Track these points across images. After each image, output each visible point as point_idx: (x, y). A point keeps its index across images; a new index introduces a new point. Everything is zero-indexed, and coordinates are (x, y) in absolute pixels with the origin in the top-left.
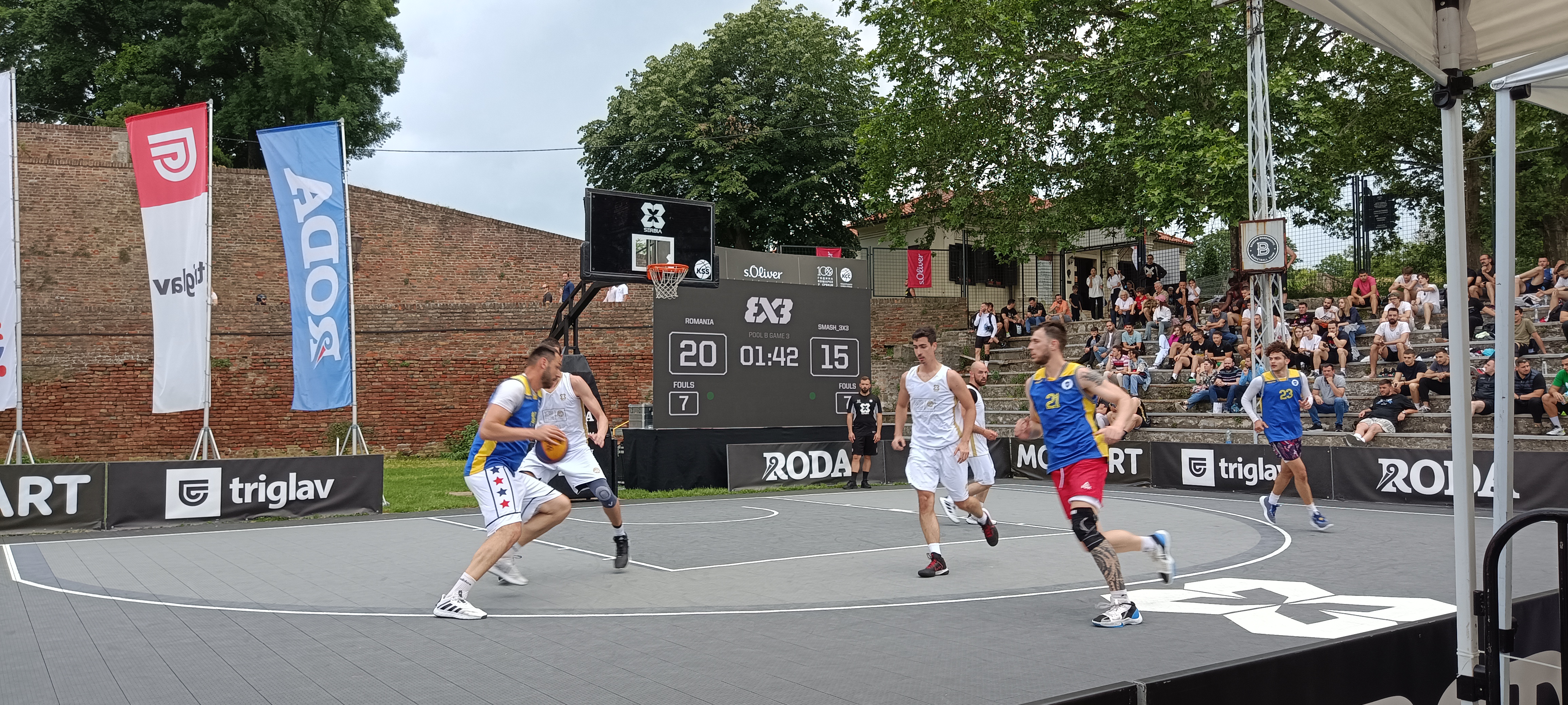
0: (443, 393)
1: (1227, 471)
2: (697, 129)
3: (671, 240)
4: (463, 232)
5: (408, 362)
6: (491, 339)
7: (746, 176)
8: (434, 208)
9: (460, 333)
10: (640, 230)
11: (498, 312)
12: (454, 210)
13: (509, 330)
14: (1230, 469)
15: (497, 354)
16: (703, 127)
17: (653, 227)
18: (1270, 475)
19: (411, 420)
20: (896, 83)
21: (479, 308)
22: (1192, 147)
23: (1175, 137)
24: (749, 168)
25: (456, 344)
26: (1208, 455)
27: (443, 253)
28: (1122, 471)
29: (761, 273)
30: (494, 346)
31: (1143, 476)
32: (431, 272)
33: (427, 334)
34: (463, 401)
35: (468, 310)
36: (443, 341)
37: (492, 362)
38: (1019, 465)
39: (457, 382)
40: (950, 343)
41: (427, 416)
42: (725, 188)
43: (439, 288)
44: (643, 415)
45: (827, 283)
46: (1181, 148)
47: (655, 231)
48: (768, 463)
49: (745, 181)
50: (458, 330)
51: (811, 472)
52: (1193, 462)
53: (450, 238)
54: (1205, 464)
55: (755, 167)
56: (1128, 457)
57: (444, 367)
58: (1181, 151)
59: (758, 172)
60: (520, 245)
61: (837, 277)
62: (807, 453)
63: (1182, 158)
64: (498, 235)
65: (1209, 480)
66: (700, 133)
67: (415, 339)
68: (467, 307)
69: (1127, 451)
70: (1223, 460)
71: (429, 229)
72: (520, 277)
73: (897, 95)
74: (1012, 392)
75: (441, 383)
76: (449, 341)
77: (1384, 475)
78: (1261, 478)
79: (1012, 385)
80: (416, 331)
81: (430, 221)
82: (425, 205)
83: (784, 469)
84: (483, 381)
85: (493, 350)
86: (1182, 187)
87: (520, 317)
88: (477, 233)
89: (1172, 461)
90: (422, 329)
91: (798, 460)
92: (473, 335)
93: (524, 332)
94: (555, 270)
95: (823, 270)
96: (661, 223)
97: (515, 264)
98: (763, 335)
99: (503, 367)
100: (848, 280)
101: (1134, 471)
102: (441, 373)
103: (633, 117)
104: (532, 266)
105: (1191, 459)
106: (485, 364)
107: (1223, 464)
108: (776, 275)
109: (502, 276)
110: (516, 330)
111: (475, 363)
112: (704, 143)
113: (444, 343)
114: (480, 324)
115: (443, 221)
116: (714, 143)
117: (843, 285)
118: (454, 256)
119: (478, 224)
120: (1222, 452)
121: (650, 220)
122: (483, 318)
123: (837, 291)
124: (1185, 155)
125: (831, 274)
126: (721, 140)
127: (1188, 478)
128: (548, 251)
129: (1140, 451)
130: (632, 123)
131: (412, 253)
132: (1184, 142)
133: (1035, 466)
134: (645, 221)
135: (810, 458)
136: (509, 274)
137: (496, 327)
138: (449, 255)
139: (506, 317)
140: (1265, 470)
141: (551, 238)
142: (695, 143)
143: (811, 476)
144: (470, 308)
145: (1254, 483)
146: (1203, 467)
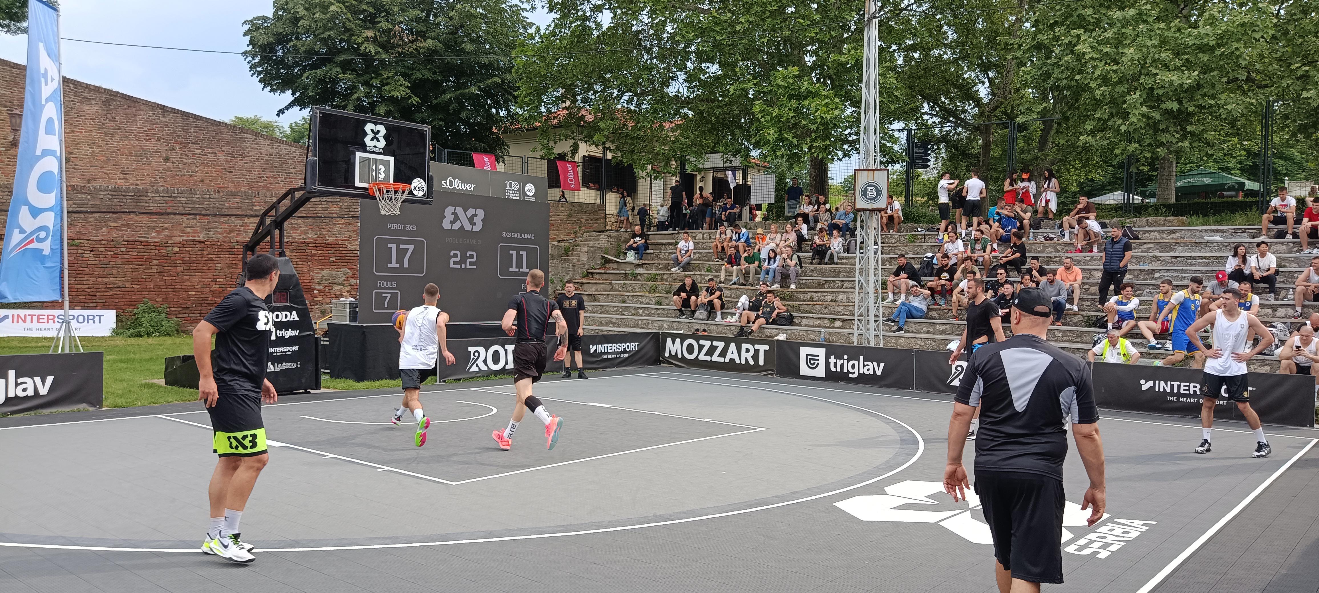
0: (114, 272)
1: (835, 366)
2: (364, 35)
3: (391, 159)
4: (127, 114)
5: (79, 241)
6: (163, 222)
7: (409, 82)
8: (97, 89)
9: (132, 216)
10: (364, 148)
11: (171, 197)
12: (118, 92)
13: (182, 214)
14: (837, 364)
15: (170, 237)
16: (370, 33)
17: (375, 147)
18: (868, 370)
19: (81, 297)
20: (554, 15)
21: (152, 192)
22: (800, 97)
23: (786, 88)
24: (412, 74)
25: (128, 225)
26: (821, 352)
27: (106, 134)
28: (752, 362)
29: (457, 185)
30: (166, 229)
31: (767, 367)
32: (93, 151)
33: (97, 215)
34: (135, 281)
35: (140, 194)
36: (114, 222)
37: (165, 245)
38: (667, 355)
39: (129, 262)
40: (591, 243)
41: (98, 294)
42: (390, 92)
43: (102, 167)
44: (348, 310)
45: (514, 196)
46: (791, 97)
47: (377, 150)
48: (472, 356)
49: (408, 87)
50: (130, 212)
51: (506, 363)
52: (809, 357)
53: (114, 119)
54: (818, 360)
55: (418, 75)
56: (757, 351)
57: (115, 247)
58: (790, 100)
59: (420, 79)
60: (186, 131)
61: (522, 191)
62: (504, 347)
63: (791, 106)
64: (163, 119)
65: (820, 372)
66: (367, 39)
67: (85, 219)
68: (139, 190)
69: (757, 347)
70: (832, 357)
71: (92, 109)
72: (185, 161)
73: (556, 26)
74: (648, 288)
75: (111, 263)
76: (120, 223)
77: (953, 373)
78: (861, 372)
79: (648, 283)
80: (87, 212)
81: (93, 102)
82: (87, 87)
83: (485, 362)
84: (155, 262)
85: (166, 233)
86: (790, 129)
87: (194, 202)
88: (142, 116)
89: (792, 356)
90: (92, 210)
91: (496, 353)
92: (145, 218)
93: (198, 217)
94: (222, 156)
95: (510, 185)
96: (382, 144)
97: (180, 148)
98: (458, 241)
99: (177, 249)
100: (532, 194)
101: (761, 363)
102: (112, 253)
103: (302, 18)
104: (197, 151)
105: (807, 355)
106: (156, 246)
107: (832, 360)
108: (470, 187)
109: (167, 159)
110: (189, 214)
111: (147, 244)
112: (371, 48)
113: (116, 225)
114: (153, 207)
115: (106, 103)
116: (380, 50)
117: (527, 199)
118: (117, 137)
119: (142, 108)
120: (833, 350)
121: (372, 139)
122: (156, 202)
123: (522, 203)
124: (794, 103)
125: (517, 188)
126: (386, 47)
127: (804, 370)
128: (214, 138)
129: (767, 347)
130: (300, 23)
131: (73, 131)
132: (793, 92)
133: (680, 356)
134: (367, 140)
135: (506, 351)
136: (174, 157)
137: (169, 211)
138: (113, 135)
139: (180, 202)
140: (864, 366)
141: (217, 125)
142: (363, 48)
143: (507, 367)
144: (142, 192)
145: (855, 375)
146: (816, 362)
